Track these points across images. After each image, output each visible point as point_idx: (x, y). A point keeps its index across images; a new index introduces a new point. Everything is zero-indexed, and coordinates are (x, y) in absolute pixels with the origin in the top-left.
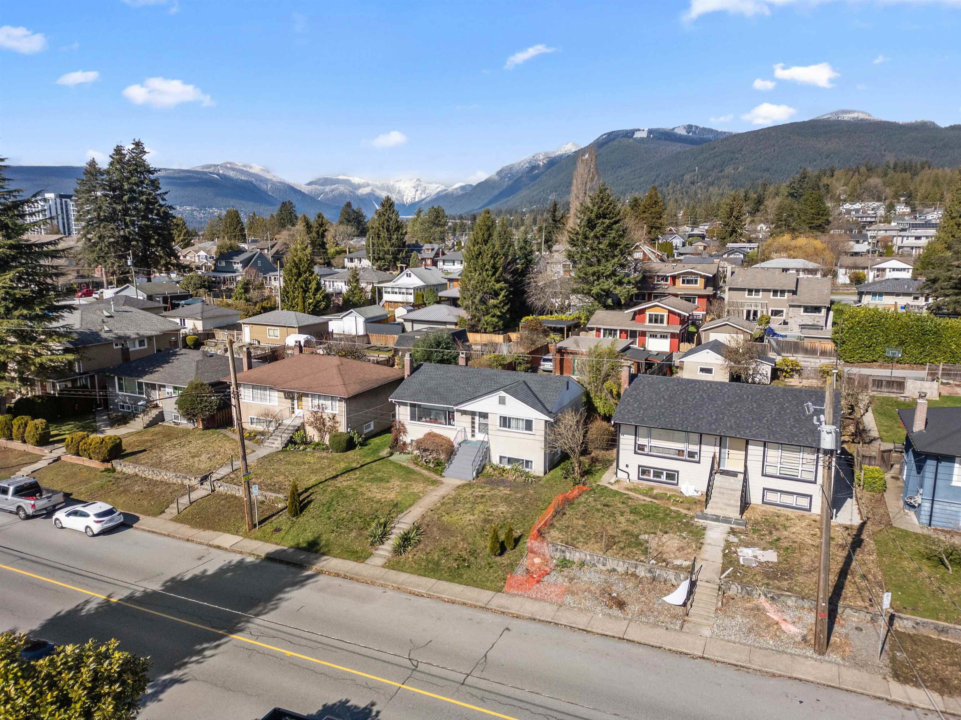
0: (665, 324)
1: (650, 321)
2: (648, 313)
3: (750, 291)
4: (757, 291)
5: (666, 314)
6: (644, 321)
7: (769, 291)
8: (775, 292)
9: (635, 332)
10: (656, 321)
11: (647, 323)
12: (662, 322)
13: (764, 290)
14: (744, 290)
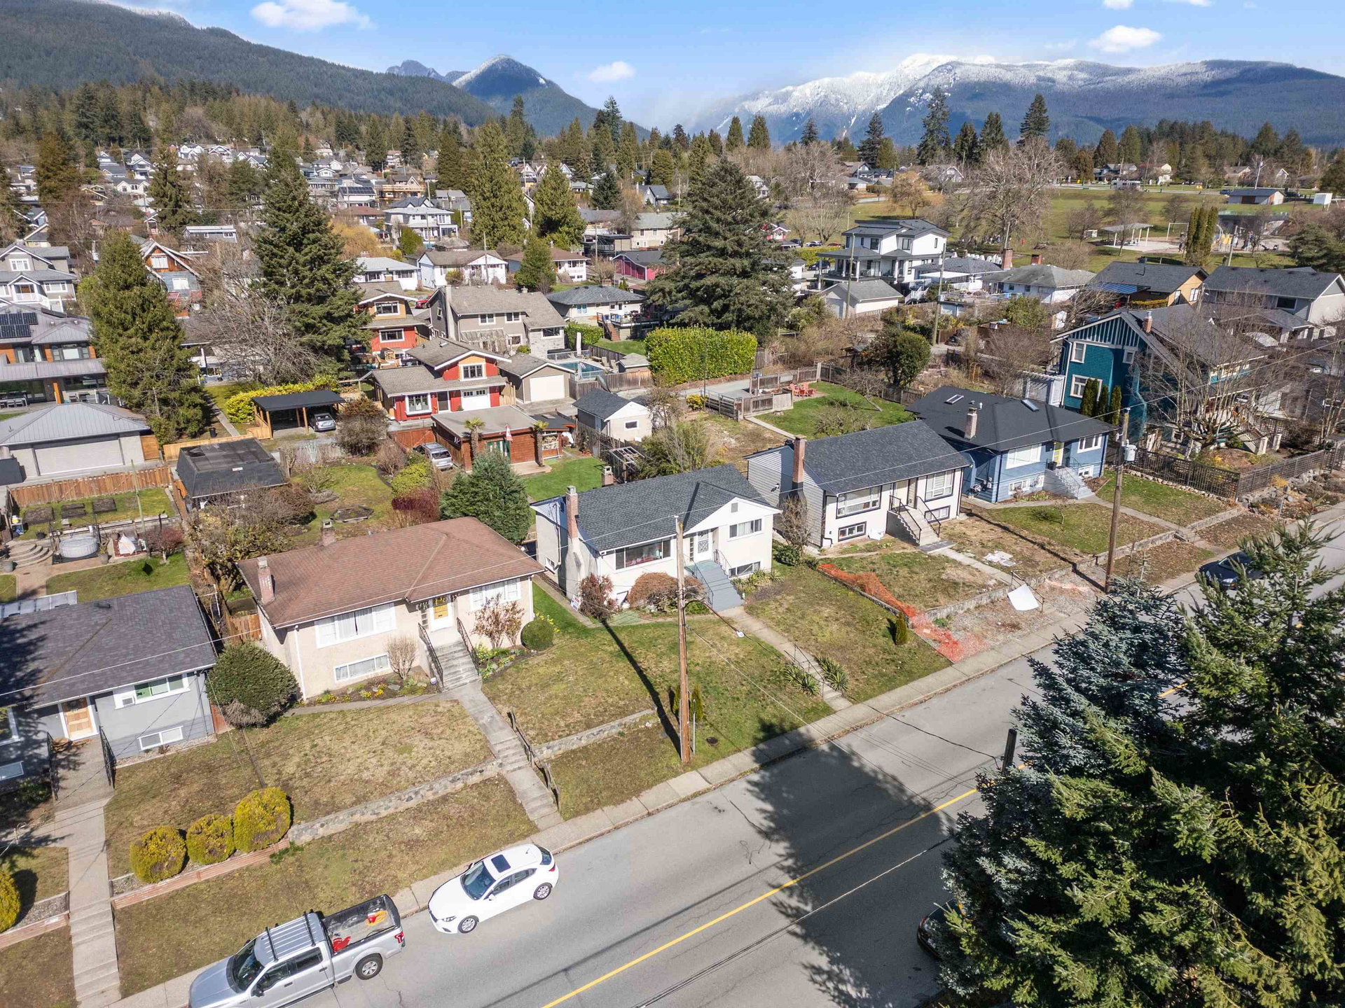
0: (484, 377)
1: (466, 376)
2: (461, 366)
3: (483, 317)
4: (491, 316)
5: (483, 363)
6: (456, 376)
7: (502, 315)
8: (509, 316)
9: (445, 393)
10: (473, 375)
11: (462, 379)
12: (480, 373)
13: (498, 315)
14: (476, 316)
